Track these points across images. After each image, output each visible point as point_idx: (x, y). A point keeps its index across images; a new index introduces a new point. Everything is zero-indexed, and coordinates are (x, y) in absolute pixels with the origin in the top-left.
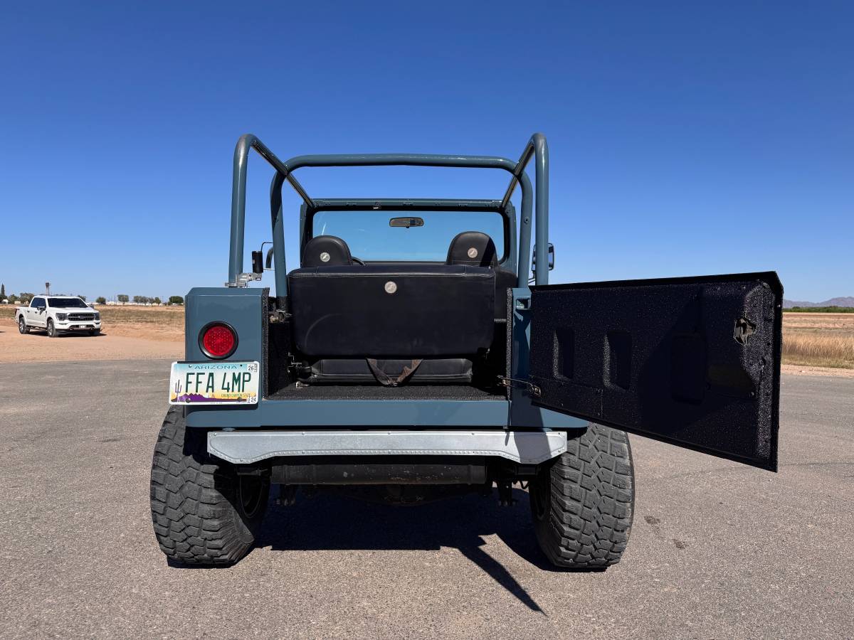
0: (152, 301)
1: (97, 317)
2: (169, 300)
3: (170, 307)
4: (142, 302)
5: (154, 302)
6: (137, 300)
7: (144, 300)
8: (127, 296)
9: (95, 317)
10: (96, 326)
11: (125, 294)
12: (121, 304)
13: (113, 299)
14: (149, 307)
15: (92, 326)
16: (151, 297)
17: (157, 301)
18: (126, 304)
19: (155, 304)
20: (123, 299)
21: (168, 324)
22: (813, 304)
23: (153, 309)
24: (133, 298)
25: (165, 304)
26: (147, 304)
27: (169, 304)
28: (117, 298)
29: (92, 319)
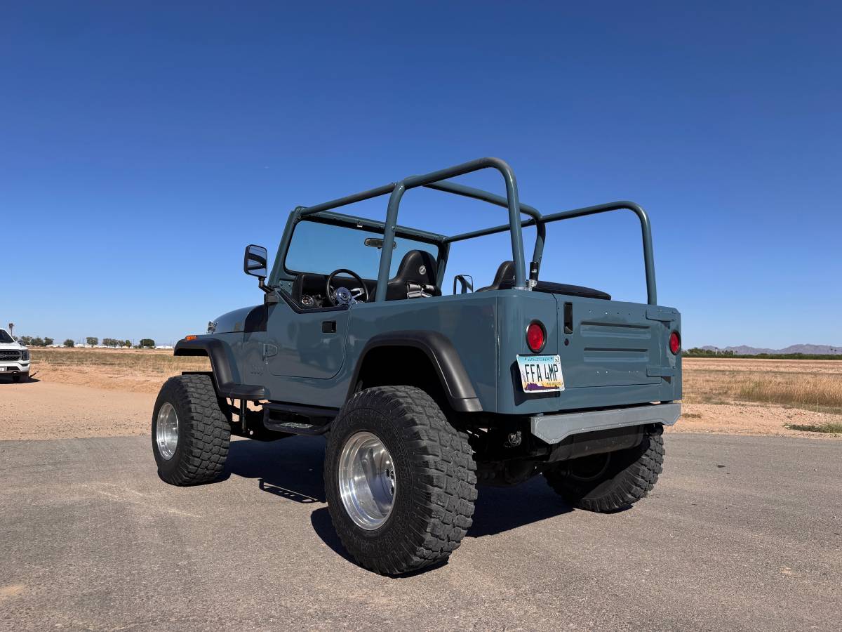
0: (122, 344)
1: (24, 355)
2: (140, 343)
3: (140, 350)
4: (111, 344)
5: (124, 345)
6: (106, 342)
7: (114, 343)
8: (96, 339)
9: (21, 355)
10: (22, 369)
11: (94, 337)
12: (90, 346)
13: (82, 342)
14: (118, 350)
15: (16, 368)
16: (121, 340)
17: (128, 344)
18: (95, 346)
19: (125, 347)
20: (92, 341)
21: (131, 367)
22: (774, 351)
23: (121, 352)
24: (102, 341)
25: (136, 347)
26: (117, 347)
27: (140, 347)
28: (86, 341)
29: (16, 359)
